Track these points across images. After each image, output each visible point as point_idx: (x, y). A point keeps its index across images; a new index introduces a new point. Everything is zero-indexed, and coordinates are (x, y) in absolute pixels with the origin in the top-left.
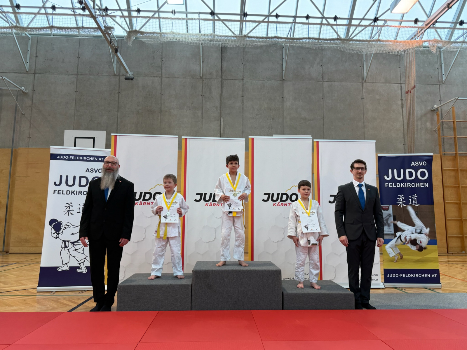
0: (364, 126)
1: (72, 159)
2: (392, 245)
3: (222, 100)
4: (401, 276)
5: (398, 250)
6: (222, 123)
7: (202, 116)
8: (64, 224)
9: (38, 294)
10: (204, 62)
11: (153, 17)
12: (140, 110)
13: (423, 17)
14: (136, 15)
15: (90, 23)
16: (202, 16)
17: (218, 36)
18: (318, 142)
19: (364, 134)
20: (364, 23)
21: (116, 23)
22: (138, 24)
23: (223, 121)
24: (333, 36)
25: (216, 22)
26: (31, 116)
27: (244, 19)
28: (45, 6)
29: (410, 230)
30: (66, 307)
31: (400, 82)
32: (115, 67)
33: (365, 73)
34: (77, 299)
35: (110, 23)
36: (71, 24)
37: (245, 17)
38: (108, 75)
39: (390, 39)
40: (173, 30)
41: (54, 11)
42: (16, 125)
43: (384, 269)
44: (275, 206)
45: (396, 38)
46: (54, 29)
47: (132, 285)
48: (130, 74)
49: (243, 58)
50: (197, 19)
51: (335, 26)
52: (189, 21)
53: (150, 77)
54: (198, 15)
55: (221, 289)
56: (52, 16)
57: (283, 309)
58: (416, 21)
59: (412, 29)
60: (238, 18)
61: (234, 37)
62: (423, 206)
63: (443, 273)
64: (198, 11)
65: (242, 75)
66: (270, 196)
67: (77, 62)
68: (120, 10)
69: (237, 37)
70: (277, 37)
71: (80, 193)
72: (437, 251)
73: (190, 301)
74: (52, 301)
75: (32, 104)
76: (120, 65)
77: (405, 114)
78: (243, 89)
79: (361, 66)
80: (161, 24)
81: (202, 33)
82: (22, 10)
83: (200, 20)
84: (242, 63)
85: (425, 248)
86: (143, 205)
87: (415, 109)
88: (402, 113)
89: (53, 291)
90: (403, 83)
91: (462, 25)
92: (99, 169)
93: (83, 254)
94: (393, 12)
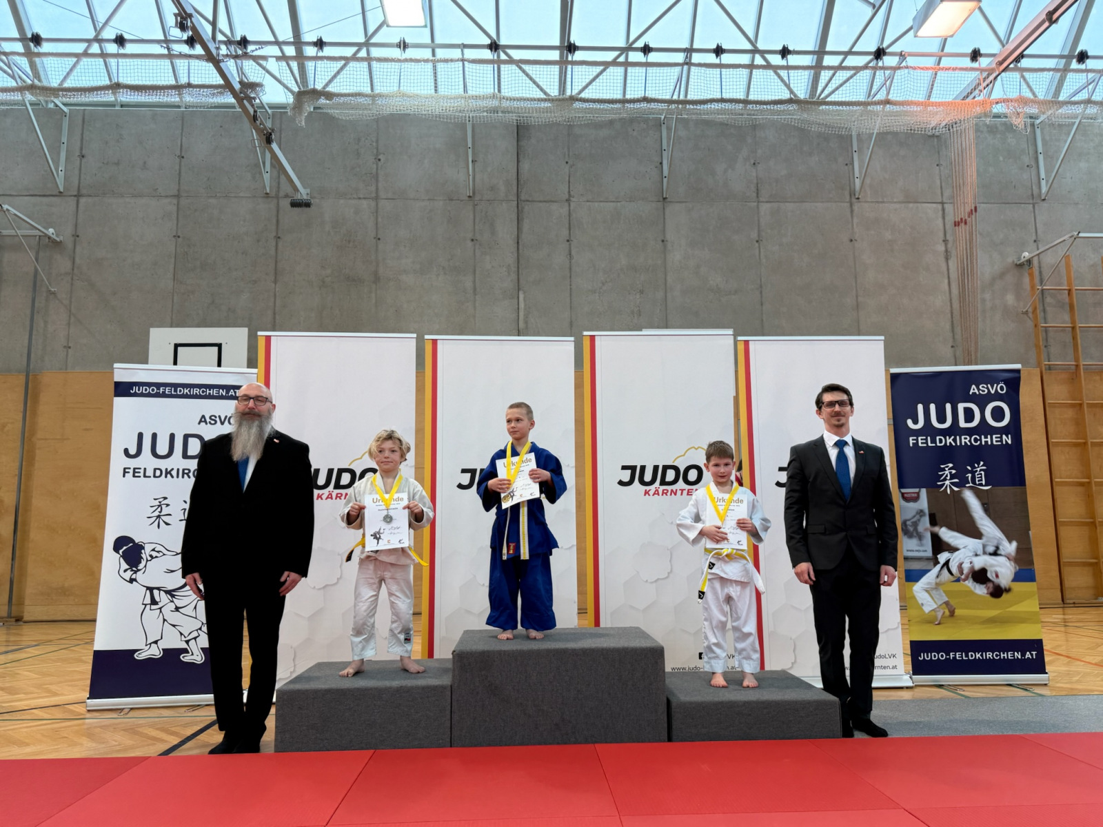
0: (857, 306)
1: (167, 393)
2: (929, 583)
3: (521, 251)
4: (951, 656)
5: (944, 594)
6: (522, 305)
7: (475, 289)
8: (148, 548)
9: (88, 715)
10: (476, 161)
11: (354, 58)
12: (327, 277)
13: (990, 46)
14: (315, 55)
15: (207, 76)
16: (470, 54)
17: (507, 100)
18: (747, 343)
19: (858, 323)
20: (852, 61)
21: (267, 74)
22: (319, 76)
23: (525, 300)
24: (780, 94)
25: (502, 66)
26: (71, 297)
27: (570, 58)
28: (100, 37)
29: (970, 547)
30: (155, 744)
31: (940, 201)
32: (267, 177)
33: (858, 182)
34: (181, 725)
35: (252, 74)
36: (163, 78)
37: (570, 53)
38: (250, 197)
39: (913, 99)
40: (401, 88)
41: (121, 48)
42: (35, 317)
43: (911, 642)
44: (649, 495)
45: (930, 96)
46: (121, 91)
47: (309, 690)
48: (303, 193)
49: (569, 151)
50: (458, 60)
51: (782, 71)
52: (440, 66)
53: (350, 198)
54: (460, 50)
55: (520, 696)
56: (116, 60)
57: (670, 739)
58: (975, 55)
59: (967, 73)
60: (555, 55)
61: (545, 100)
62: (1001, 490)
63: (1052, 648)
64: (460, 43)
65: (567, 190)
66: (635, 474)
67: (177, 167)
68: (277, 43)
69: (553, 100)
70: (647, 98)
71: (186, 473)
72: (1036, 596)
73: (449, 725)
74: (122, 732)
75: (73, 270)
76: (279, 173)
77: (954, 275)
78: (570, 224)
79: (847, 165)
80: (374, 73)
81: (470, 93)
82: (46, 47)
83: (466, 63)
84: (567, 163)
85: (1008, 590)
86: (336, 499)
87: (977, 263)
88: (946, 272)
89: (124, 709)
90: (949, 201)
91: (1083, 63)
92: (230, 418)
93: (196, 618)
94: (919, 34)
